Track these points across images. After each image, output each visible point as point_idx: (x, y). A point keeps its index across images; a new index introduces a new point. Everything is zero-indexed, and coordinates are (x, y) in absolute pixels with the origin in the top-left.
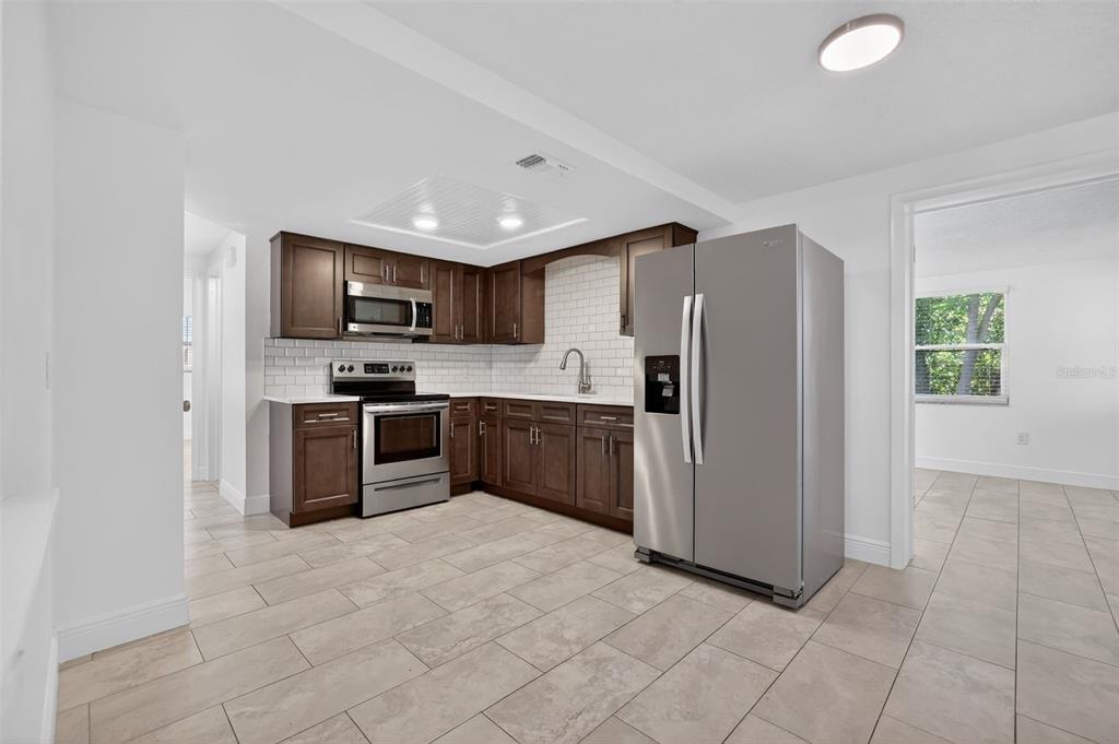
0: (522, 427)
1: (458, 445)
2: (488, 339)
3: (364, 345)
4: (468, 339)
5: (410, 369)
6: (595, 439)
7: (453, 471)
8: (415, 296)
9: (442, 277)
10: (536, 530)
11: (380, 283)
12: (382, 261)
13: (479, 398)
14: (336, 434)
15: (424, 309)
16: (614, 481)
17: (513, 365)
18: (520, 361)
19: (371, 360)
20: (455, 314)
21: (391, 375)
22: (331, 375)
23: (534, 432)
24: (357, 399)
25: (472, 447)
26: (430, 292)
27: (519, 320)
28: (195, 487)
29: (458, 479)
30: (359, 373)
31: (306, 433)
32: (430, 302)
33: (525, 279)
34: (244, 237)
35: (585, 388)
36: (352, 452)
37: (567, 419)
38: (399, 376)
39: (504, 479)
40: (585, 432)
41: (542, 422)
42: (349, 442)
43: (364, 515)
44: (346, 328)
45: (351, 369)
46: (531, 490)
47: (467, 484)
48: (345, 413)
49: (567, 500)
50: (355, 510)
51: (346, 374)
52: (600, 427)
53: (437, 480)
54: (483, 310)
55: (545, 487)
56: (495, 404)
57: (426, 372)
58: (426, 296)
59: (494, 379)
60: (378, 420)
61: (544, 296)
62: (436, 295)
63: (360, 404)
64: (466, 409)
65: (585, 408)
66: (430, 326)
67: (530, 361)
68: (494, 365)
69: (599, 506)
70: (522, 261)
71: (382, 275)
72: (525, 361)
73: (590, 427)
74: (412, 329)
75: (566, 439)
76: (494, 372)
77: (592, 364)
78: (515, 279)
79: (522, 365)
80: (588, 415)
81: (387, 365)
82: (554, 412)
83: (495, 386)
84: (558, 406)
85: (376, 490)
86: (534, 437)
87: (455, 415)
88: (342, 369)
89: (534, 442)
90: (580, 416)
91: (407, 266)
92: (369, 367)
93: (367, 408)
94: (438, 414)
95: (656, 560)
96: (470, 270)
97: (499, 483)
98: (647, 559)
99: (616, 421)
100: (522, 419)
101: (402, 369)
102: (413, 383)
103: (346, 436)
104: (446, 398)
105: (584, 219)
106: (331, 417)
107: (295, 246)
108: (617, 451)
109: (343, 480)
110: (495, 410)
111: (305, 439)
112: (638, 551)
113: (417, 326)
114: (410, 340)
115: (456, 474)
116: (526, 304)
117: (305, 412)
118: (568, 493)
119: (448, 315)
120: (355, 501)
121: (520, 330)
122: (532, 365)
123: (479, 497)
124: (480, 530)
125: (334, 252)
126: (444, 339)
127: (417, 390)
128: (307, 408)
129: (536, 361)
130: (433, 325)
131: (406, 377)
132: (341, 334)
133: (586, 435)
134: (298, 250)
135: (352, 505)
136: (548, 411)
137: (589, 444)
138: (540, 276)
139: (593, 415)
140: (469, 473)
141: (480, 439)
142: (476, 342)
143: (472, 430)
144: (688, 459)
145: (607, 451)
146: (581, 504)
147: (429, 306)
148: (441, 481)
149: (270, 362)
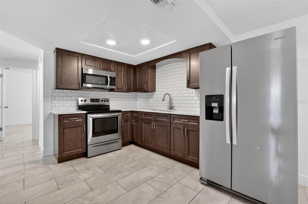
0: (149, 122)
1: (125, 128)
2: (136, 90)
3: (91, 92)
4: (129, 90)
5: (108, 101)
6: (179, 128)
7: (123, 138)
8: (109, 74)
9: (119, 68)
10: (155, 164)
11: (96, 69)
12: (97, 61)
13: (132, 111)
14: (78, 126)
15: (113, 79)
16: (186, 146)
17: (144, 99)
18: (147, 98)
19: (94, 98)
20: (124, 81)
21: (101, 103)
22: (78, 103)
23: (153, 125)
24: (85, 112)
25: (130, 128)
26: (115, 73)
27: (147, 83)
28: (33, 142)
29: (125, 141)
30: (88, 102)
31: (64, 126)
32: (115, 76)
33: (149, 68)
34: (43, 50)
35: (171, 108)
36: (83, 133)
37: (167, 120)
38: (103, 103)
39: (141, 141)
40: (174, 126)
41: (156, 121)
42: (82, 129)
43: (88, 157)
44: (82, 85)
45: (85, 101)
46: (152, 146)
47: (128, 142)
48: (81, 118)
49: (166, 151)
50: (85, 155)
51: (83, 103)
52: (180, 124)
53: (117, 142)
54: (134, 80)
55: (157, 145)
56: (138, 114)
57: (114, 102)
58: (113, 75)
59: (137, 104)
60: (94, 120)
61: (155, 75)
62: (117, 75)
63: (86, 114)
64: (128, 115)
65: (174, 116)
66: (115, 85)
67: (150, 98)
68: (138, 99)
69: (180, 154)
70: (148, 62)
71: (97, 66)
72: (148, 98)
73: (176, 124)
74: (108, 86)
75: (166, 128)
76: (137, 102)
77: (174, 99)
78: (145, 68)
79: (148, 99)
80: (175, 119)
81: (99, 99)
82: (161, 117)
83: (138, 107)
84: (163, 115)
85: (93, 147)
86: (153, 126)
87: (124, 118)
88: (82, 101)
89: (153, 128)
90: (172, 120)
91: (106, 63)
92: (92, 100)
93: (89, 116)
94: (117, 117)
95: (210, 184)
96: (130, 66)
97: (140, 142)
98: (206, 183)
99: (188, 122)
100: (148, 119)
101: (105, 101)
102: (109, 106)
103: (81, 126)
104: (120, 111)
105: (175, 41)
106: (75, 120)
107: (62, 54)
108: (188, 134)
109: (80, 143)
110: (138, 116)
111: (63, 128)
112: (201, 179)
113: (110, 85)
114: (108, 91)
115: (124, 139)
116: (149, 78)
117: (64, 117)
118: (167, 148)
119: (121, 81)
120: (85, 151)
121: (147, 87)
122: (151, 99)
123: (132, 147)
124: (133, 164)
125: (78, 57)
126: (120, 90)
127: (110, 108)
128: (65, 116)
129: (152, 98)
130: (116, 85)
131: (106, 103)
132: (81, 88)
133: (175, 127)
134: (63, 56)
135: (83, 153)
136: (158, 117)
137: (176, 130)
138: (154, 68)
139: (178, 119)
140: (129, 138)
141: (133, 126)
142: (132, 92)
143: (130, 122)
144: (228, 141)
145: (184, 134)
146: (172, 153)
147: (114, 78)
148: (118, 142)
149: (53, 98)
